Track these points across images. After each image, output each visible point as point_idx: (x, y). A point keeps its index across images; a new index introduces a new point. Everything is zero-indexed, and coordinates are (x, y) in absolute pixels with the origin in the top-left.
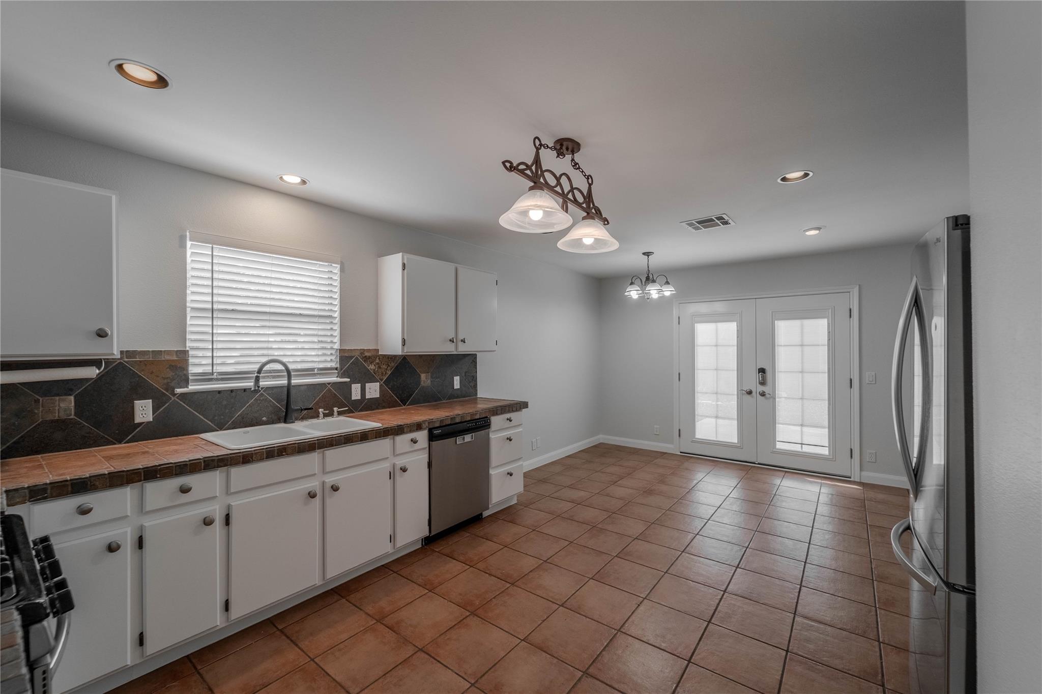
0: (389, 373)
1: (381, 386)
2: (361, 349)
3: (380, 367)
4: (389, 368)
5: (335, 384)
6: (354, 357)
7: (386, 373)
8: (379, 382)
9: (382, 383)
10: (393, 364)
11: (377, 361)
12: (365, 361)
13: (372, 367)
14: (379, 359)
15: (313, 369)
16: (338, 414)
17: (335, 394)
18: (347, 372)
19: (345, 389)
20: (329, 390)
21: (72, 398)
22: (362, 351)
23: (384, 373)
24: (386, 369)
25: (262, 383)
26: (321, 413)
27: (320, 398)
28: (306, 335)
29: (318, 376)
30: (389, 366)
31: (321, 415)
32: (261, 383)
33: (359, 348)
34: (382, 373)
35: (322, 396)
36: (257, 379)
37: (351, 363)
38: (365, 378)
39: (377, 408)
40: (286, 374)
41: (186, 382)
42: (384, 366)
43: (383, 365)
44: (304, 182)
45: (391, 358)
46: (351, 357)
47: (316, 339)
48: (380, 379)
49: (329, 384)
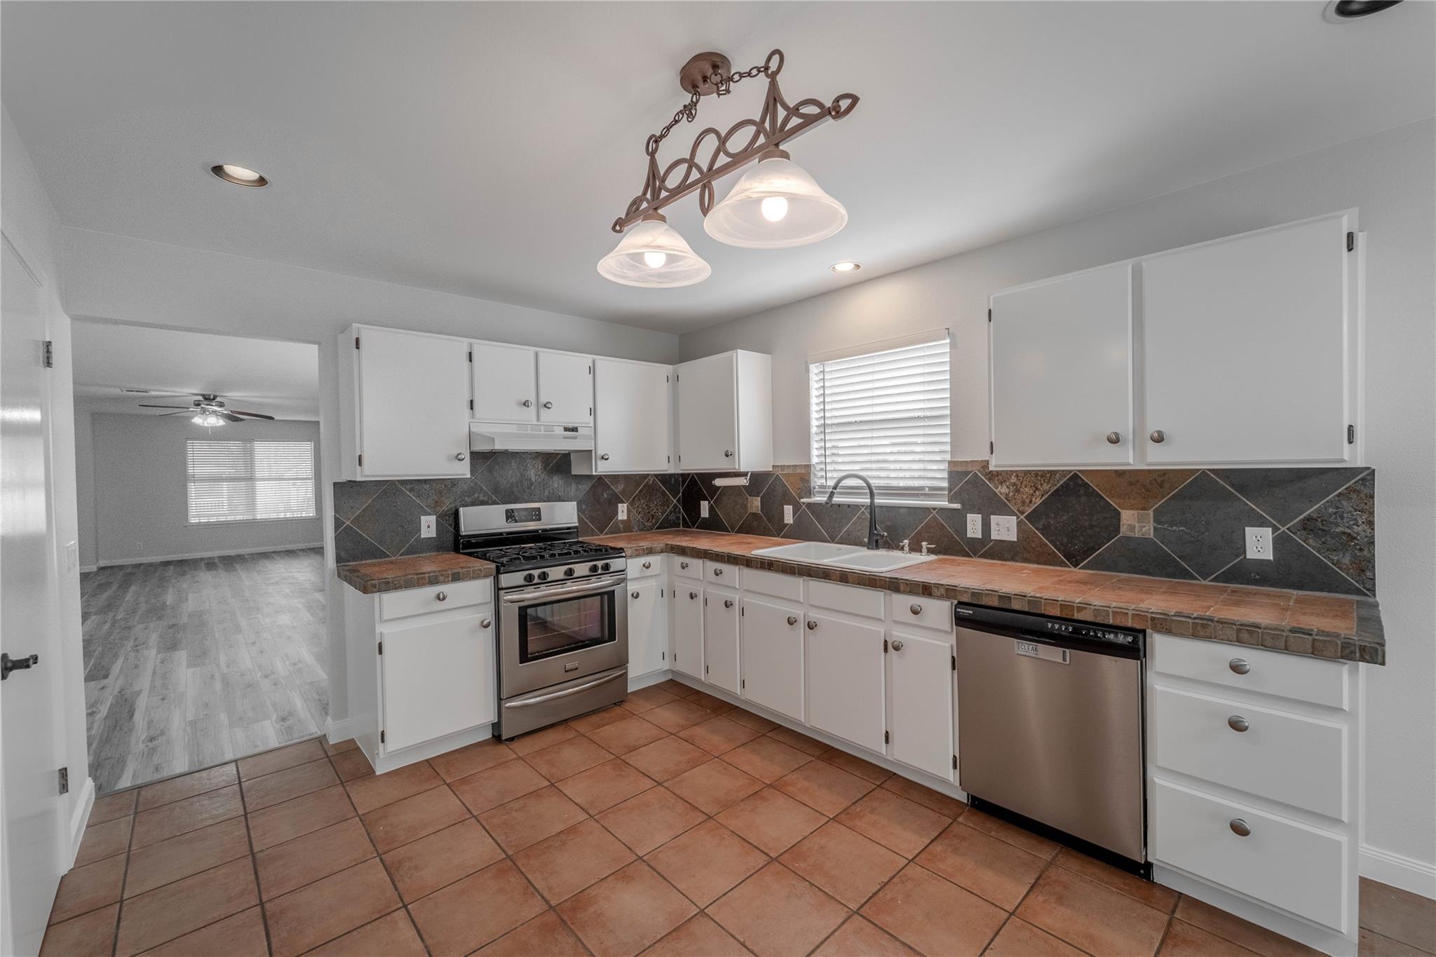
0: (1039, 501)
1: (1019, 523)
2: (982, 461)
3: (1017, 491)
4: (1037, 493)
5: (942, 510)
6: (970, 472)
7: (1030, 502)
8: (1016, 515)
9: (1022, 517)
10: (1046, 487)
11: (1013, 479)
12: (989, 480)
13: (1002, 490)
14: (1017, 476)
15: (922, 488)
16: (928, 552)
17: (942, 524)
18: (960, 495)
19: (958, 518)
20: (934, 517)
21: (759, 498)
22: (984, 464)
23: (1028, 501)
24: (1032, 495)
25: (836, 499)
26: (924, 547)
27: (922, 527)
28: (924, 443)
29: (922, 498)
30: (1037, 489)
31: (924, 550)
32: (834, 499)
33: (980, 459)
34: (1024, 502)
35: (926, 524)
36: (832, 494)
37: (966, 482)
38: (991, 506)
39: (1013, 559)
40: (868, 491)
41: (809, 493)
42: (1027, 490)
43: (1026, 486)
44: (858, 266)
45: (1042, 476)
46: (967, 473)
47: (936, 448)
48: (1018, 510)
49: (934, 509)
